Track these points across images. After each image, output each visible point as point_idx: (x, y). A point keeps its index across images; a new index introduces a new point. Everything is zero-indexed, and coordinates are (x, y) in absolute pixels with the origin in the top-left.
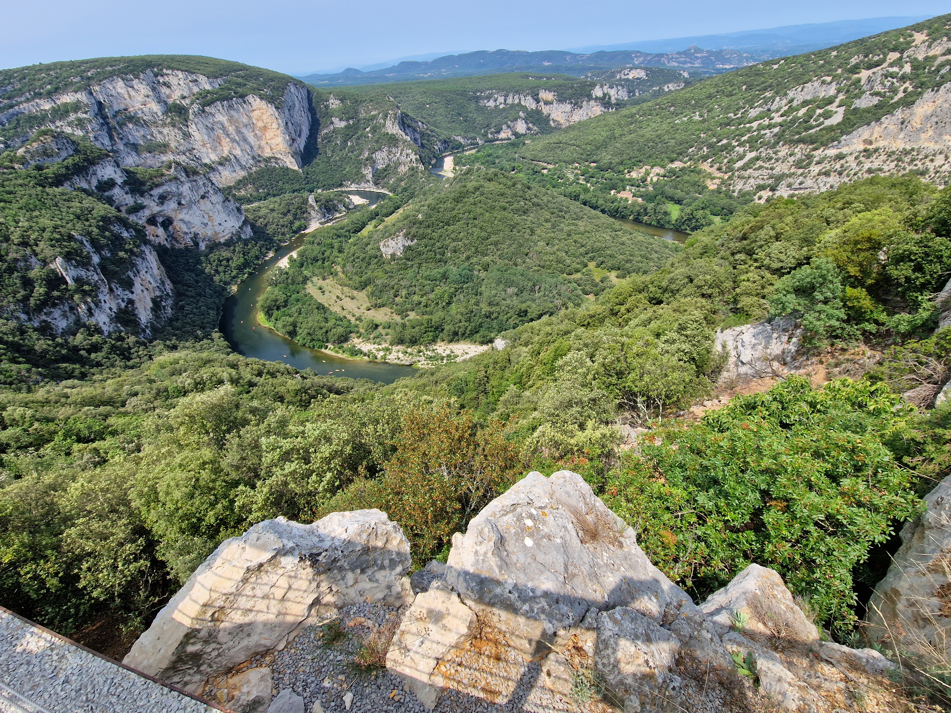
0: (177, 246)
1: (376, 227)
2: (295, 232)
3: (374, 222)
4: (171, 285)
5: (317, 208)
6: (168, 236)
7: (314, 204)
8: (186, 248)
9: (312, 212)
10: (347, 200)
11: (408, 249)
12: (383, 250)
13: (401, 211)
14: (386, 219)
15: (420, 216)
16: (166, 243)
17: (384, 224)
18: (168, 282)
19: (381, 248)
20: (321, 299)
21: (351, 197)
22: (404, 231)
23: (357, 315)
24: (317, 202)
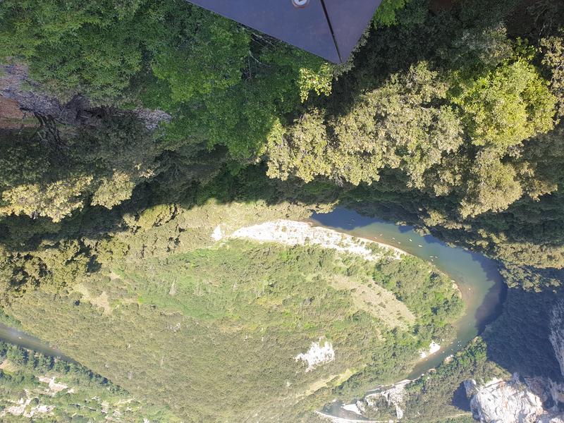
0: (541, 379)
1: (336, 378)
2: (420, 381)
3: (338, 383)
4: (551, 339)
5: (396, 404)
6: (549, 390)
7: (398, 409)
8: (532, 377)
9: (401, 400)
10: (363, 409)
11: (304, 351)
12: (332, 352)
13: (308, 393)
14: (325, 385)
15: (288, 384)
16: (552, 383)
17: (328, 380)
18: (553, 343)
19: (333, 354)
20: (401, 306)
21: (358, 413)
22: (307, 370)
23: (366, 285)
24: (395, 411)
